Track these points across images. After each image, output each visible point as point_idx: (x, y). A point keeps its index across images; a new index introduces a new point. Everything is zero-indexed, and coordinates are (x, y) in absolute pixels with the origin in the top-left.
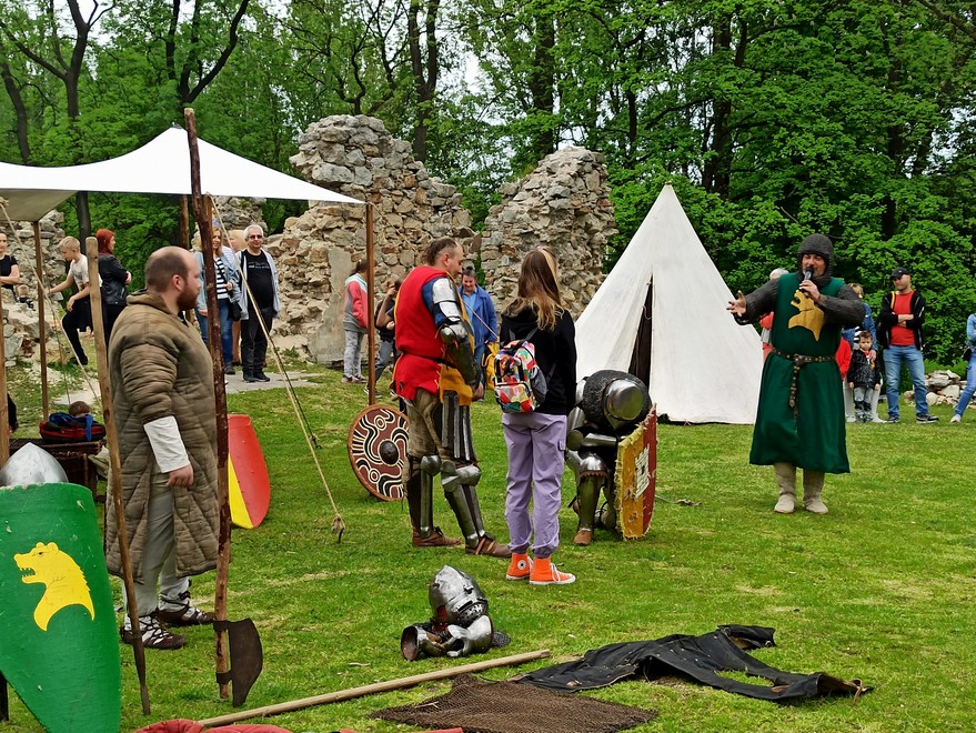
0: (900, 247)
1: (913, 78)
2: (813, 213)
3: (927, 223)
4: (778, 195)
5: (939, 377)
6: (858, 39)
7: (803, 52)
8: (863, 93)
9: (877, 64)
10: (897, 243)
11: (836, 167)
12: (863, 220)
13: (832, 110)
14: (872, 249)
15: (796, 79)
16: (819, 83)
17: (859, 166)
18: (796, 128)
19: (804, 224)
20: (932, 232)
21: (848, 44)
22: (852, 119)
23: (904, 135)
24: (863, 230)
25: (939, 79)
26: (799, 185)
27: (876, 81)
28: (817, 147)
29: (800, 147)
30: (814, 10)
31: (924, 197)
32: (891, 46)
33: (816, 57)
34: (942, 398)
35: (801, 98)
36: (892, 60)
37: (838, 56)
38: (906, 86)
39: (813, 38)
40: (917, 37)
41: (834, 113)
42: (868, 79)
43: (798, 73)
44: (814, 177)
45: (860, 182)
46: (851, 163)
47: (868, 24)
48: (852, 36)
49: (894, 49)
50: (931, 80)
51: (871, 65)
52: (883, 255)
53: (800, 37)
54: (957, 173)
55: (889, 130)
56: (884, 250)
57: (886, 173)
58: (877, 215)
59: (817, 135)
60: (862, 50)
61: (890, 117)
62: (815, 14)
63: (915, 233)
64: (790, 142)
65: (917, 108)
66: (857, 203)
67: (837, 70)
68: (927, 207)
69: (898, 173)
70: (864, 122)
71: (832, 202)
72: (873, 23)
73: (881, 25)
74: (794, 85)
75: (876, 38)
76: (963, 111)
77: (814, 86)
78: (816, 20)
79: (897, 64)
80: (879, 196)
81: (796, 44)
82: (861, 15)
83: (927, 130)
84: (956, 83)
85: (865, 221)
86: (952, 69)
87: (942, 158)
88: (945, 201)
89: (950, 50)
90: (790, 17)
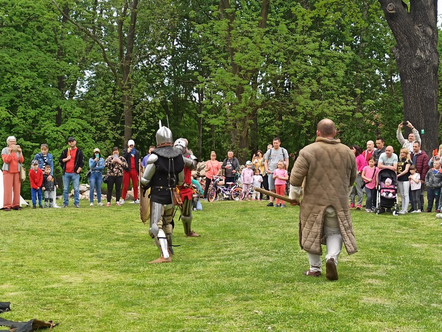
0: (64, 130)
1: (68, 55)
2: (24, 114)
3: (76, 120)
4: (7, 104)
5: (83, 187)
6: (43, 35)
7: (18, 39)
8: (47, 60)
9: (52, 48)
10: (63, 128)
11: (34, 93)
12: (47, 117)
13: (33, 66)
14: (52, 131)
15: (15, 51)
16: (26, 54)
17: (45, 93)
18: (15, 73)
19: (20, 118)
20: (78, 124)
21: (39, 37)
22: (41, 72)
23: (65, 80)
24: (48, 122)
25: (80, 56)
26: (17, 100)
27: (52, 55)
28: (25, 83)
29: (17, 83)
30: (22, 20)
31: (74, 108)
32: (58, 40)
33: (24, 42)
34: (84, 196)
35: (17, 60)
36: (59, 46)
37: (34, 42)
38: (65, 59)
39: (22, 33)
40: (70, 37)
41: (33, 68)
42: (48, 54)
43: (15, 48)
44: (24, 97)
45: (45, 100)
46: (41, 91)
47: (48, 29)
48: (40, 33)
49: (60, 41)
50: (76, 57)
51: (49, 47)
52: (57, 134)
53: (16, 32)
54: (88, 98)
55: (58, 77)
56: (57, 131)
57: (57, 97)
58: (54, 116)
59: (25, 77)
60: (46, 40)
61: (58, 71)
62: (23, 22)
63: (71, 124)
64: (12, 80)
65: (70, 68)
66: (44, 109)
67: (34, 48)
68: (76, 112)
69: (62, 97)
70: (47, 73)
71: (33, 108)
72: (50, 29)
73: (53, 30)
74: (14, 54)
75: (51, 36)
76: (91, 72)
77: (23, 55)
78: (23, 24)
79: (61, 48)
80: (55, 106)
81: (14, 35)
82: (45, 24)
83: (75, 79)
84: (87, 59)
85: (48, 118)
86: (85, 53)
87: (82, 92)
88: (83, 110)
89: (84, 45)
90: (11, 22)
